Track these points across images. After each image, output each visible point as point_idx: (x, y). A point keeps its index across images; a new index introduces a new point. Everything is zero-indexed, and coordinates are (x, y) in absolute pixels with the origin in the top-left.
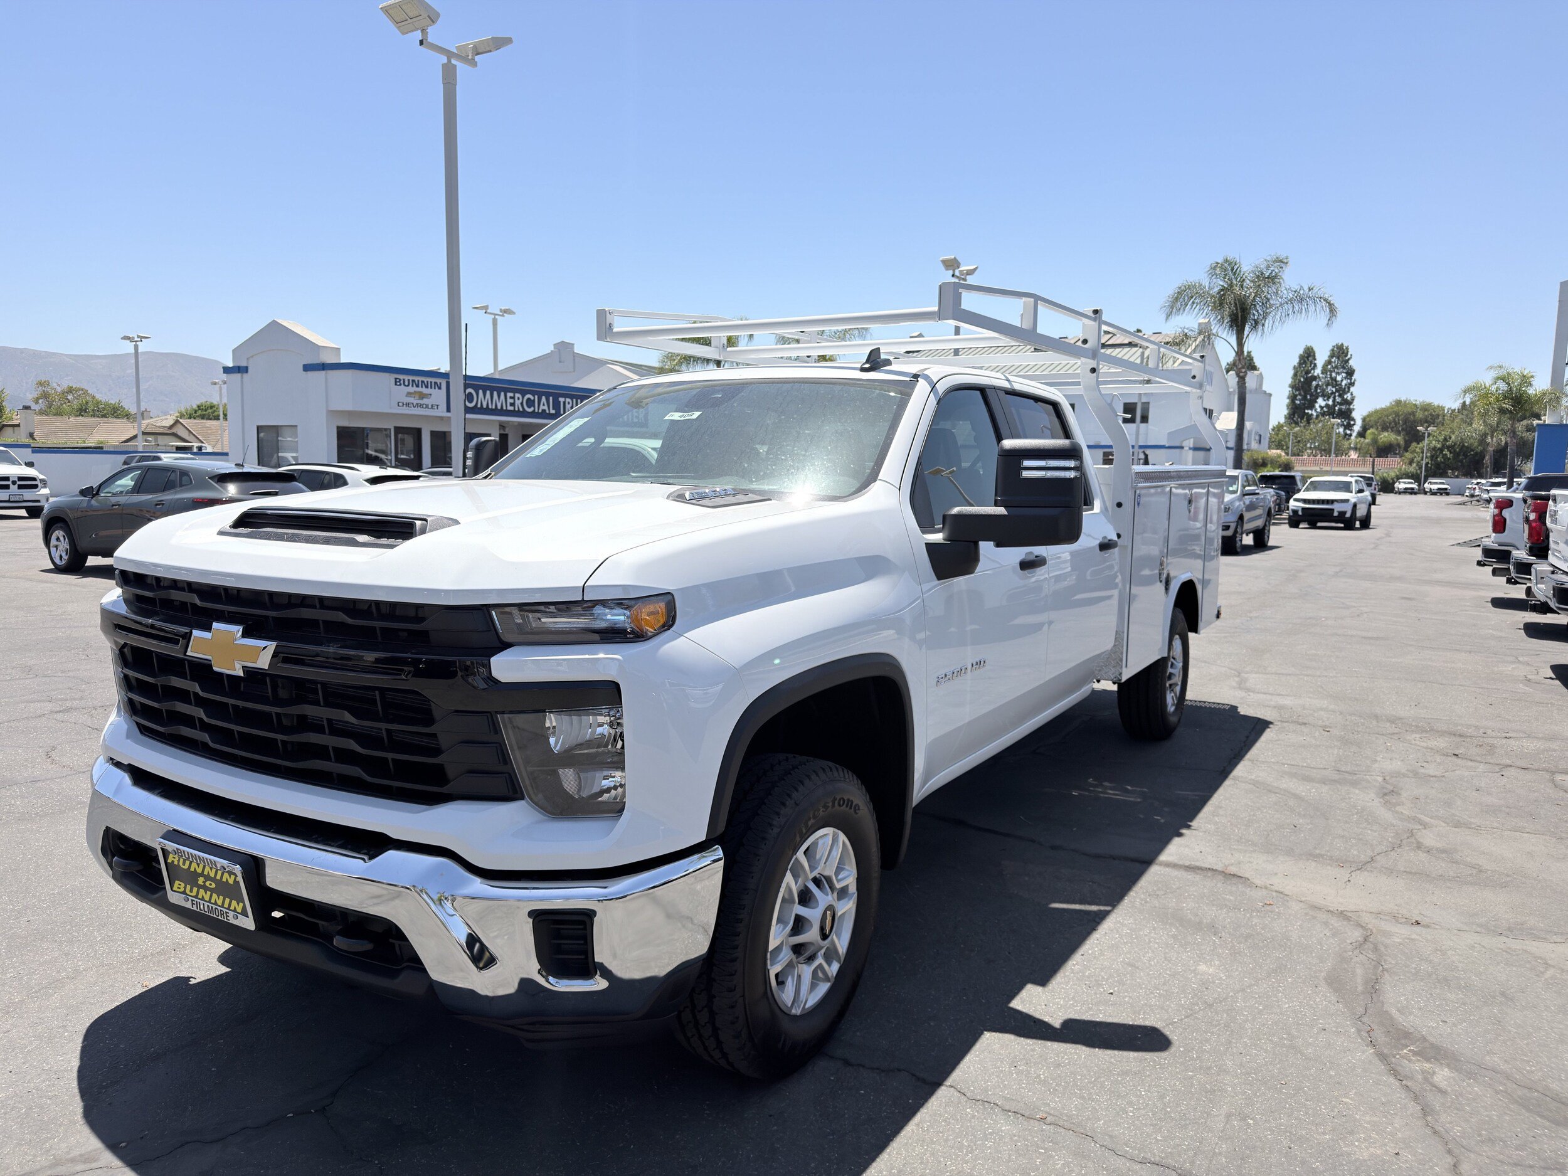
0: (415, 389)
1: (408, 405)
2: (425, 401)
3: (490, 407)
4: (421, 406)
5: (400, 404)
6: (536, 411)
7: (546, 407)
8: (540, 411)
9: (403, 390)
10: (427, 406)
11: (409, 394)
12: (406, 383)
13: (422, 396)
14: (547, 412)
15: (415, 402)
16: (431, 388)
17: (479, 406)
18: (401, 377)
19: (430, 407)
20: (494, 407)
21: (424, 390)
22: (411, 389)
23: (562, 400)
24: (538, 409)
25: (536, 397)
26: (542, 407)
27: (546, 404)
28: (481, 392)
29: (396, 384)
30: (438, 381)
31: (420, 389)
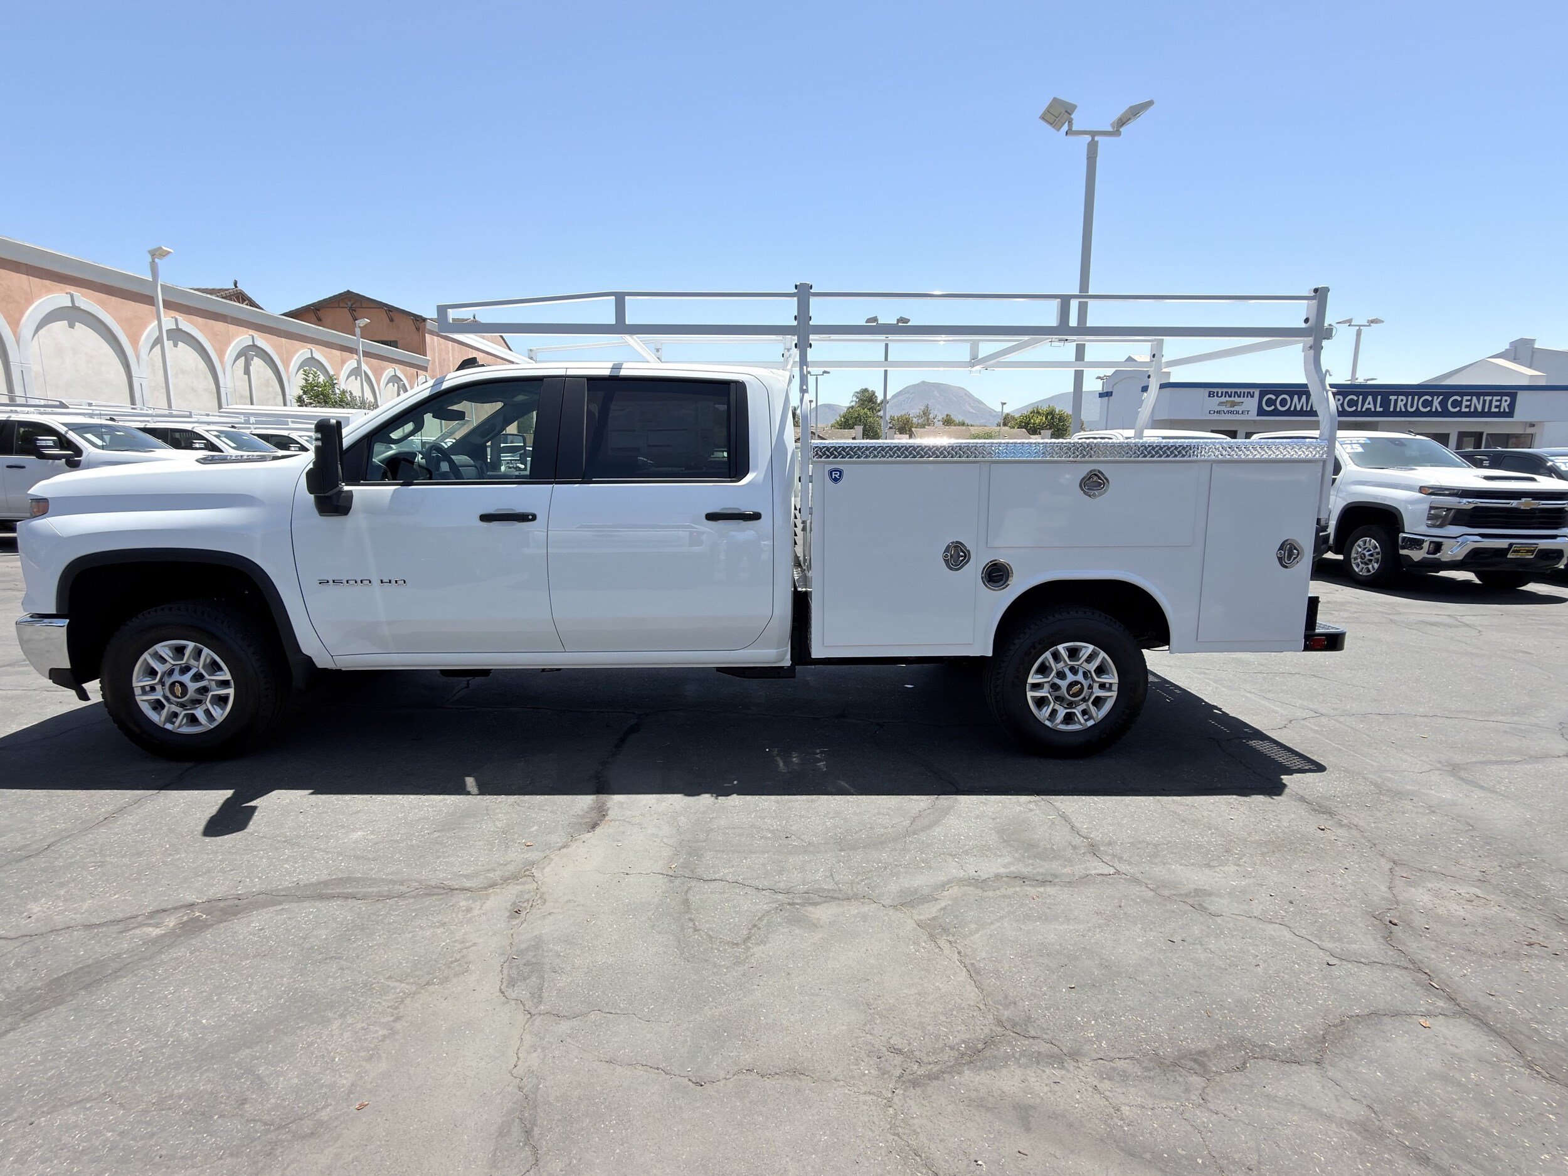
0: (1228, 398)
1: (1219, 412)
2: (1236, 408)
3: (1305, 409)
4: (1231, 412)
5: (1212, 412)
6: (1359, 409)
7: (1372, 406)
8: (1364, 410)
9: (1216, 400)
10: (1238, 412)
11: (1221, 404)
12: (1220, 395)
13: (1234, 404)
14: (1373, 410)
15: (1226, 409)
16: (1244, 397)
17: (1292, 409)
18: (1215, 390)
19: (1240, 412)
20: (1308, 409)
21: (1237, 399)
22: (1223, 399)
23: (1393, 398)
24: (1362, 408)
25: (1361, 397)
26: (1366, 406)
27: (1372, 402)
28: (1296, 397)
29: (1209, 396)
30: (1251, 391)
31: (1232, 399)
